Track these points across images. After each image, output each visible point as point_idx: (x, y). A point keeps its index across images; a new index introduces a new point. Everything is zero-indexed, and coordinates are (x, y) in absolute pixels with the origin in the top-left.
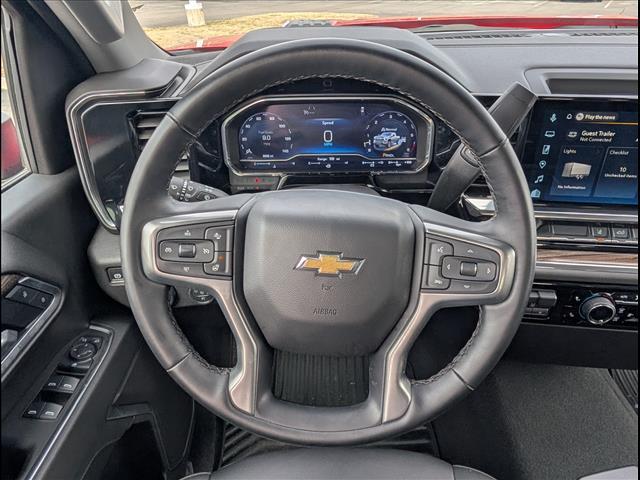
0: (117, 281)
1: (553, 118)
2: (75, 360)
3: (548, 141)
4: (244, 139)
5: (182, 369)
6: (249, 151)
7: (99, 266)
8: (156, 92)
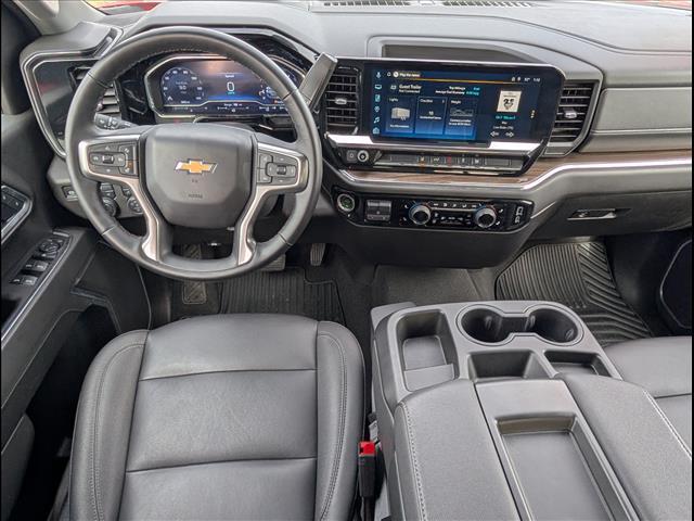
0: (71, 196)
1: (379, 75)
2: (44, 252)
3: (378, 92)
4: (165, 88)
5: (111, 233)
6: (170, 98)
7: (55, 185)
8: (90, 52)
